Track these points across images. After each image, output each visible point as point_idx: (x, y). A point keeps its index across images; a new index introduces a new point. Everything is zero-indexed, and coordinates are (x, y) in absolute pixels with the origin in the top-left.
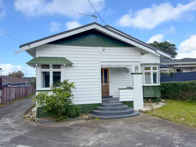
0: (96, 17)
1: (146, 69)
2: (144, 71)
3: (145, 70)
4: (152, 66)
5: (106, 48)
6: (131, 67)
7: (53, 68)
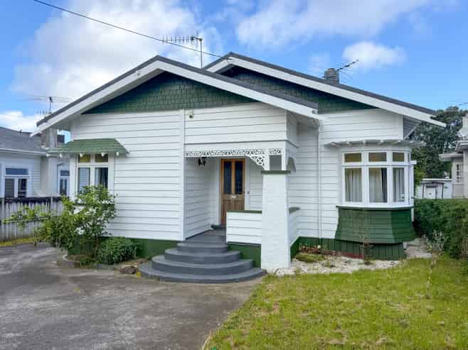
0: (201, 40)
1: (349, 158)
2: (344, 164)
3: (346, 161)
4: (390, 148)
5: (197, 111)
6: (258, 156)
7: (96, 161)
